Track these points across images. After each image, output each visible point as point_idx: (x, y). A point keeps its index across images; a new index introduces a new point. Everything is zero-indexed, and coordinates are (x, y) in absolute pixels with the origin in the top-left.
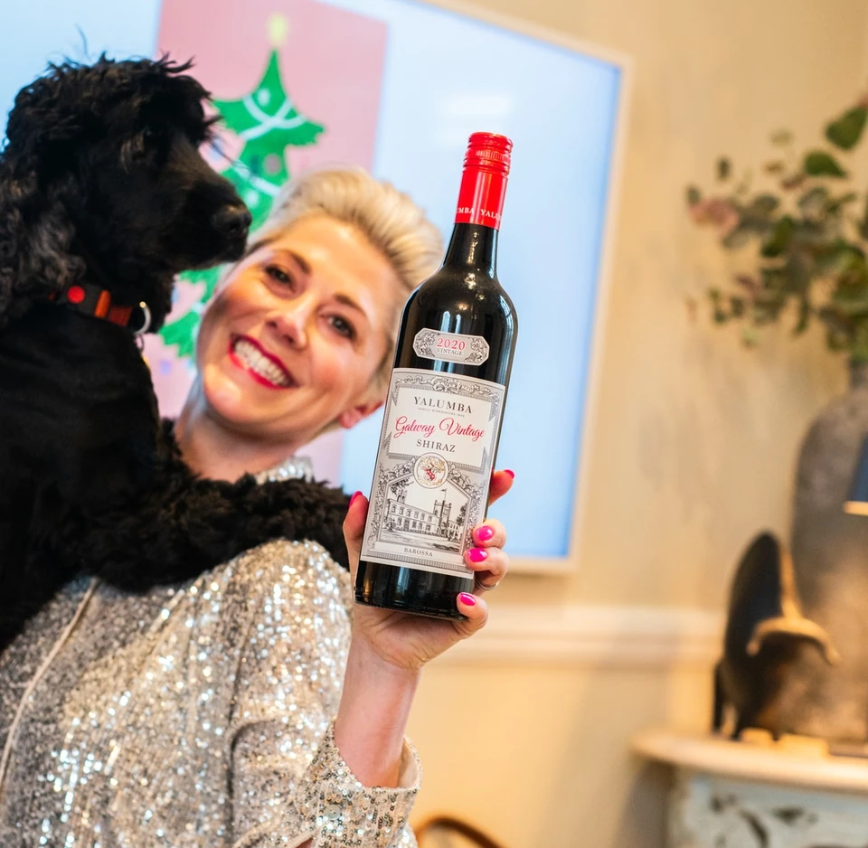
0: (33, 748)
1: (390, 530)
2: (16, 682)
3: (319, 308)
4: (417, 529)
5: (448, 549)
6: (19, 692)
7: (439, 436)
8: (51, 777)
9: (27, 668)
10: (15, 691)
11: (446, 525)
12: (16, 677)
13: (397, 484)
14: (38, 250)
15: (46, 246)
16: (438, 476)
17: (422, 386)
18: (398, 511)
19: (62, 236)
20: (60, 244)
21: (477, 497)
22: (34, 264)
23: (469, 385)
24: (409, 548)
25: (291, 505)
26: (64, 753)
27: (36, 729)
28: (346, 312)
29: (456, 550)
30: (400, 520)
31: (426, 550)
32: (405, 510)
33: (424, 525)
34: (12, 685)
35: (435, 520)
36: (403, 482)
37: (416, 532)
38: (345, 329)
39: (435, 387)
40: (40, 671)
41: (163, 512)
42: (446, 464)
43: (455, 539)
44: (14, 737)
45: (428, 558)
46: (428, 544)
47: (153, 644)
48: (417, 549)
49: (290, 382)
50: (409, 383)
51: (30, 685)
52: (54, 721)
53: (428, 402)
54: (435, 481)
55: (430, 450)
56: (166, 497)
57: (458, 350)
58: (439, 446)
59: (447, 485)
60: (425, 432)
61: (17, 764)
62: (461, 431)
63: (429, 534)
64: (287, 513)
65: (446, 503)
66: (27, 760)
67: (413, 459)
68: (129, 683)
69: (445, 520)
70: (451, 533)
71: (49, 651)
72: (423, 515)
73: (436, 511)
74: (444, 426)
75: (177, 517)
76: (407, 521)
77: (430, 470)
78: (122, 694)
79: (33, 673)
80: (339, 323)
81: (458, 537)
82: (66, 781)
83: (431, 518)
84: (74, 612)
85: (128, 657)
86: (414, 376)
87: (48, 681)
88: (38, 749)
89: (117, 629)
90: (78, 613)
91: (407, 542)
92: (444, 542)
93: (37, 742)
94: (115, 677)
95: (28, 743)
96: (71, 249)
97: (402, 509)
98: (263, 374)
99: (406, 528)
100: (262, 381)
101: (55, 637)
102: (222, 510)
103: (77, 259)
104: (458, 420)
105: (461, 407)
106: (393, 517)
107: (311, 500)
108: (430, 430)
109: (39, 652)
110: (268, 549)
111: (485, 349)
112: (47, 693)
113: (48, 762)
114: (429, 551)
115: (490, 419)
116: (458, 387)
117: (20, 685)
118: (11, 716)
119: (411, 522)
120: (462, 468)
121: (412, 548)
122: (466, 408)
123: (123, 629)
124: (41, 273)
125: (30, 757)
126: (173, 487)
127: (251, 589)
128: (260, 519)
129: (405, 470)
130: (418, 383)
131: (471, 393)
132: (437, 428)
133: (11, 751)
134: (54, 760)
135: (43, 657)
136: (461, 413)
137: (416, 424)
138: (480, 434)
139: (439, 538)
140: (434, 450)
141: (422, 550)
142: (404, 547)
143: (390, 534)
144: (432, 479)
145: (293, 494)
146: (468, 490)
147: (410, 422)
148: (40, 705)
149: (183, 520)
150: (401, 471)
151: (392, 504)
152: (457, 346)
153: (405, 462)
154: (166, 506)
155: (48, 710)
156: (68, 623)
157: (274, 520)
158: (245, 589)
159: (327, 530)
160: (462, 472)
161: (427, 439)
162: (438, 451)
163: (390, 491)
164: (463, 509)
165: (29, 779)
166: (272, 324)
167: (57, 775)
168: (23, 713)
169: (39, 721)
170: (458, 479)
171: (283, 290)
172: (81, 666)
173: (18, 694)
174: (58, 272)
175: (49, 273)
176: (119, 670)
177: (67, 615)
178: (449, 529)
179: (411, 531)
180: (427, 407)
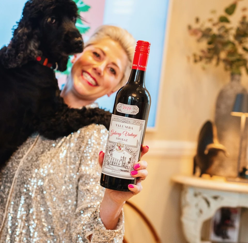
0: (23, 177)
1: (108, 164)
2: (17, 159)
3: (107, 65)
4: (115, 165)
5: (125, 171)
6: (18, 162)
7: (122, 136)
8: (29, 186)
9: (20, 155)
10: (17, 162)
11: (124, 164)
12: (17, 158)
13: (110, 151)
14: (29, 48)
15: (32, 47)
16: (122, 149)
17: (118, 121)
18: (110, 159)
19: (36, 44)
20: (36, 46)
21: (135, 155)
22: (28, 51)
23: (132, 121)
24: (113, 170)
25: (97, 115)
26: (33, 179)
27: (24, 172)
28: (114, 67)
29: (128, 171)
30: (111, 162)
31: (118, 171)
32: (112, 159)
33: (118, 164)
34: (16, 160)
35: (121, 162)
36: (112, 150)
37: (115, 166)
38: (113, 72)
39: (122, 121)
40: (25, 156)
41: (62, 117)
42: (124, 145)
43: (128, 168)
44: (17, 174)
45: (118, 174)
46: (119, 169)
47: (57, 151)
48: (115, 171)
49: (97, 85)
50: (115, 119)
51: (22, 160)
52: (30, 170)
53: (120, 126)
54: (121, 150)
55: (120, 141)
56: (62, 113)
57: (129, 110)
58: (122, 139)
59: (125, 152)
60: (118, 135)
61: (18, 182)
62: (129, 135)
63: (119, 166)
64: (96, 117)
65: (125, 157)
66: (21, 181)
67: (115, 143)
68: (51, 161)
69: (124, 162)
70: (126, 166)
71: (27, 151)
72: (117, 161)
73: (121, 160)
74: (124, 133)
75: (66, 118)
76: (113, 162)
77: (120, 147)
78: (49, 164)
79: (22, 157)
80: (112, 70)
81: (129, 167)
82: (33, 187)
83: (120, 161)
84: (34, 141)
85: (51, 154)
86: (116, 118)
87: (27, 159)
88: (25, 178)
89: (47, 146)
90: (35, 141)
91: (112, 169)
92: (124, 169)
93: (24, 176)
94: (47, 159)
95: (22, 176)
96: (39, 48)
97: (111, 158)
98: (90, 82)
99: (112, 165)
100: (90, 84)
101: (28, 148)
102: (78, 117)
103: (40, 51)
104: (128, 132)
105: (129, 128)
106: (109, 161)
107: (102, 114)
108: (120, 134)
109: (24, 151)
110: (90, 126)
111: (137, 110)
112: (27, 163)
113: (28, 182)
114: (119, 172)
115: (139, 131)
116: (129, 121)
117: (18, 160)
118: (16, 168)
119: (114, 163)
120: (130, 146)
121: (114, 171)
122: (131, 128)
123: (49, 146)
124: (30, 54)
125: (22, 180)
126: (64, 110)
127: (85, 137)
128: (88, 118)
129: (113, 146)
130: (117, 120)
131: (133, 123)
132: (122, 134)
133: (16, 178)
134: (29, 181)
135: (25, 153)
136: (129, 129)
137: (116, 132)
138: (136, 136)
139: (122, 168)
140: (121, 141)
141: (117, 171)
142: (112, 170)
143: (108, 166)
144: (120, 149)
145: (97, 112)
146: (132, 153)
147: (114, 132)
148: (25, 166)
149: (68, 119)
150: (112, 147)
151: (109, 156)
152: (129, 109)
153: (113, 144)
154: (63, 115)
155: (28, 167)
156: (32, 143)
157: (92, 119)
158: (83, 137)
159: (107, 123)
160: (130, 147)
161: (119, 137)
162: (122, 141)
163: (109, 153)
164: (130, 159)
165: (22, 186)
166: (95, 69)
167: (30, 185)
168: (20, 168)
169: (25, 170)
170: (128, 150)
171: (97, 59)
172: (37, 156)
173: (18, 163)
174: (35, 54)
175: (33, 54)
176: (48, 157)
177: (32, 142)
178: (125, 165)
179: (114, 165)
180: (119, 127)
